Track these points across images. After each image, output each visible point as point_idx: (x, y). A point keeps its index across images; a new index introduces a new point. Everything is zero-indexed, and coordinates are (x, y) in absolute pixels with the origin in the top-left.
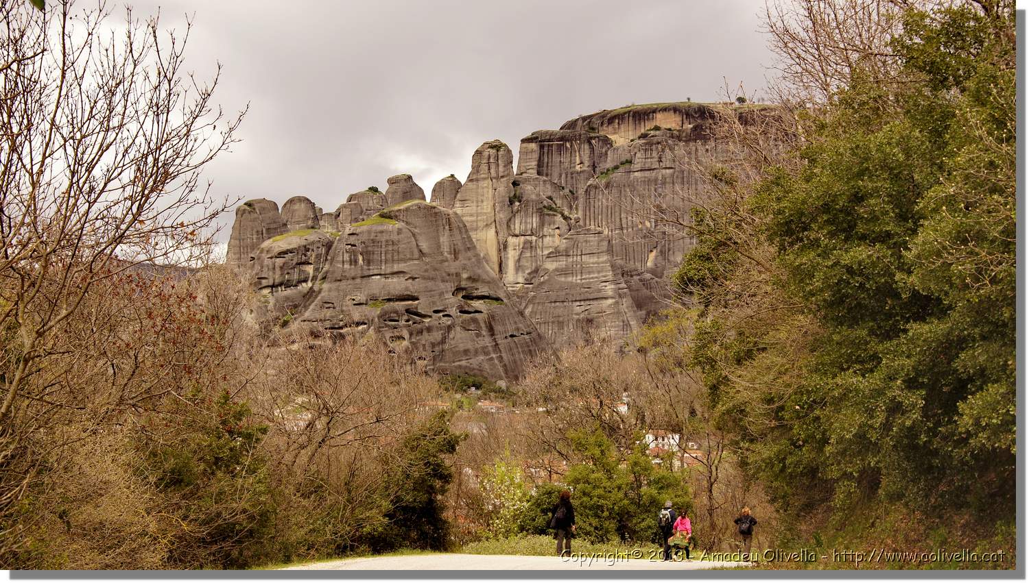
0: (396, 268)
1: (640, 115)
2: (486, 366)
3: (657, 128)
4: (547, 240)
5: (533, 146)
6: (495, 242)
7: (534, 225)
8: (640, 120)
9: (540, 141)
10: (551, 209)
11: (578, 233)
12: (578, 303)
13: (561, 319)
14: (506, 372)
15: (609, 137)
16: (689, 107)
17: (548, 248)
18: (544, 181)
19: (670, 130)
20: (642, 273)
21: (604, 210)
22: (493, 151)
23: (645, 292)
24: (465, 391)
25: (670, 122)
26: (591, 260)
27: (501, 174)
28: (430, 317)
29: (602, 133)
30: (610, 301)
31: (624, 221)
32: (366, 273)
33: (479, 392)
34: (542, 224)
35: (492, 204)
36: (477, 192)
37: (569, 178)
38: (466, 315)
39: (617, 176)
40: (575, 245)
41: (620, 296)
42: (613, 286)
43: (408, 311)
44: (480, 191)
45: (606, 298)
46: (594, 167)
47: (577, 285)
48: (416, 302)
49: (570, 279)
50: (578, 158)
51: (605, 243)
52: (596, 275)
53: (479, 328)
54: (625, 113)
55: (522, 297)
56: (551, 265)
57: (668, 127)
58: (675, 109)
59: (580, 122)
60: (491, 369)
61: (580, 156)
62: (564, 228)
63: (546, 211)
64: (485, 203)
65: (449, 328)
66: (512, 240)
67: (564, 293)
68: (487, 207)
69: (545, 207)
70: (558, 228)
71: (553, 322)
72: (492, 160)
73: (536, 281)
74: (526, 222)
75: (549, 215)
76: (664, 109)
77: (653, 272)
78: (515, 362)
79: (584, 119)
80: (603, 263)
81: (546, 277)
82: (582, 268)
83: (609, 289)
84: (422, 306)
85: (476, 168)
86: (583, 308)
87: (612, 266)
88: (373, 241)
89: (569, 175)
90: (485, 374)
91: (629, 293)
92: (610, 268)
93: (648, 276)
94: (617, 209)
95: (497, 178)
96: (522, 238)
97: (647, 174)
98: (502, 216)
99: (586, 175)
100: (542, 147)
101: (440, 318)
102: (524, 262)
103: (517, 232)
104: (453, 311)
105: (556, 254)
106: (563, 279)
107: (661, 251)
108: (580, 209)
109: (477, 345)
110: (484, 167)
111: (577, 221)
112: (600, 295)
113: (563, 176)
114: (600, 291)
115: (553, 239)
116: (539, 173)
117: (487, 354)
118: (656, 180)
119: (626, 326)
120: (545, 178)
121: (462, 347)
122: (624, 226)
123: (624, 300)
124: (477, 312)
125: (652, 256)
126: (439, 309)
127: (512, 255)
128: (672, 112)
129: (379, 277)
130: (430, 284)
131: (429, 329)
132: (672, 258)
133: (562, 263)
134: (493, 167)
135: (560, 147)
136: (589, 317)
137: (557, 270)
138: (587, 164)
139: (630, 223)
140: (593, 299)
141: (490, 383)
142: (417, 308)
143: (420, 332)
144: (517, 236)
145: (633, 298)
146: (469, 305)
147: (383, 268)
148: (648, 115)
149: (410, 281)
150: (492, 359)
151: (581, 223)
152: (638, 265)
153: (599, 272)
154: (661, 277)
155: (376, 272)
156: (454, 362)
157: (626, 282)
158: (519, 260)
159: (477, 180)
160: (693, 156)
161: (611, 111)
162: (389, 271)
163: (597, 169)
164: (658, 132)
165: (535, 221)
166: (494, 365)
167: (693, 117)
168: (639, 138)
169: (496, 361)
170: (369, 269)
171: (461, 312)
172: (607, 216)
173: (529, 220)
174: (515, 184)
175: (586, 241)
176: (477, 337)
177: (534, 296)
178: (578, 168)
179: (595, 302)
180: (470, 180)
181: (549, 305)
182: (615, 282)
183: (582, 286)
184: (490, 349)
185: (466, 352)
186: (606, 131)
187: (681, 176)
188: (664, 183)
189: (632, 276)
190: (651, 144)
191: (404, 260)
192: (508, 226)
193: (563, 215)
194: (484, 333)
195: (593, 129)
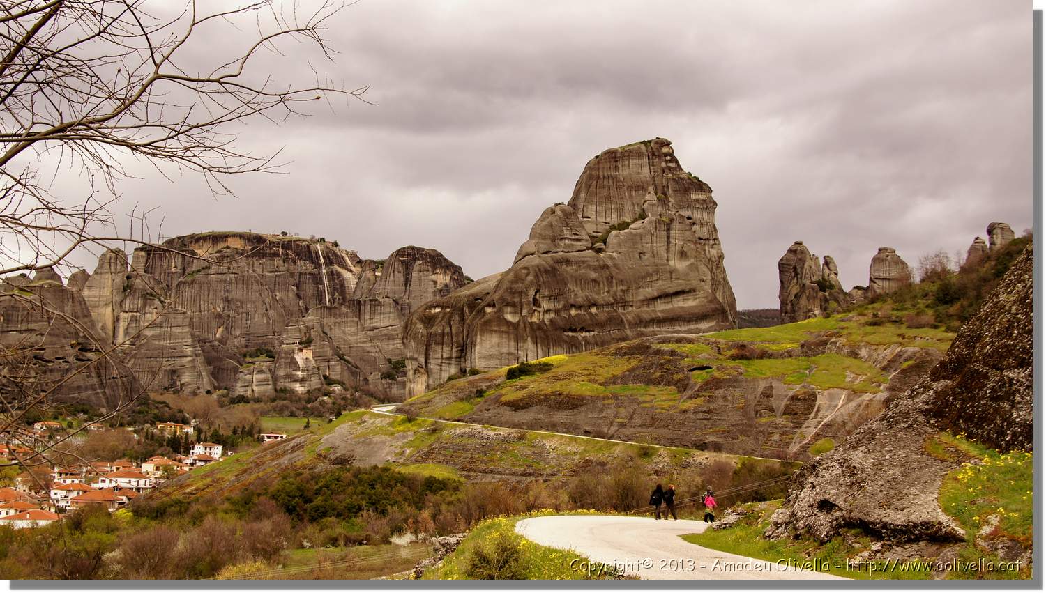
0: (30, 326)
1: (217, 238)
2: (93, 398)
3: (228, 247)
4: (148, 316)
5: (143, 253)
6: (111, 315)
7: (139, 305)
8: (217, 243)
9: (148, 251)
10: (151, 295)
11: (169, 312)
12: (167, 359)
13: (154, 369)
14: (108, 403)
15: (196, 251)
16: (250, 235)
17: (148, 321)
18: (149, 277)
19: (236, 249)
20: (212, 341)
21: (189, 299)
22: (113, 255)
23: (214, 353)
24: (75, 415)
25: (237, 244)
26: (178, 331)
27: (118, 271)
28: (53, 362)
29: (191, 248)
30: (189, 359)
31: (202, 306)
32: (5, 329)
33: (86, 416)
34: (145, 305)
35: (111, 289)
36: (100, 282)
37: (166, 277)
38: (80, 363)
39: (200, 276)
40: (167, 320)
41: (196, 356)
42: (191, 349)
43: (36, 357)
44: (103, 280)
45: (186, 357)
46: (184, 270)
47: (167, 347)
48: (43, 351)
49: (162, 343)
50: (173, 264)
51: (188, 320)
52: (180, 341)
53: (90, 372)
54: (207, 236)
55: (128, 354)
56: (149, 333)
57: (236, 247)
58: (241, 236)
59: (176, 240)
60: (97, 401)
61: (175, 262)
62: (160, 308)
63: (148, 296)
64: (106, 289)
65: (67, 371)
66: (123, 315)
67: (156, 352)
68: (107, 292)
69: (147, 294)
70: (156, 308)
71: (148, 371)
72: (112, 261)
73: (138, 343)
74: (133, 303)
75: (150, 299)
76: (234, 235)
77: (220, 341)
78: (115, 396)
79: (179, 238)
80: (185, 333)
81: (145, 341)
82: (171, 335)
83: (189, 350)
84: (47, 354)
85: (101, 266)
86: (170, 363)
87: (192, 336)
88: (13, 307)
89: (167, 274)
90: (91, 403)
91: (202, 354)
92: (190, 336)
93: (216, 343)
94: (198, 298)
95: (115, 273)
96: (130, 314)
97: (220, 276)
98: (117, 299)
99: (178, 275)
100: (149, 255)
101: (60, 363)
102: (130, 330)
103: (127, 310)
104: (71, 359)
105: (153, 325)
106: (157, 343)
107: (226, 328)
108: (173, 295)
109: (87, 383)
110: (107, 265)
111: (170, 304)
112: (182, 354)
113: (163, 275)
114: (182, 351)
115: (151, 316)
116: (145, 272)
117: (94, 389)
118: (225, 281)
119: (199, 376)
120: (149, 275)
121: (75, 384)
122: (202, 309)
123: (199, 358)
124: (89, 360)
125: (220, 330)
126: (61, 357)
127: (122, 325)
128: (238, 238)
129: (15, 332)
130: (54, 339)
131: (51, 371)
132: (233, 333)
133: (157, 331)
134: (113, 265)
135: (161, 256)
136: (174, 368)
137: (153, 336)
138: (179, 268)
139: (206, 308)
140: (177, 357)
141: (95, 410)
142: (43, 356)
143: (45, 372)
144: (127, 312)
145: (204, 357)
146: (83, 355)
147: (19, 326)
148: (222, 238)
149: (40, 336)
150: (98, 393)
151: (173, 306)
152: (210, 336)
153: (182, 339)
154: (225, 345)
155: (13, 329)
156: (69, 394)
157: (201, 347)
158: (127, 329)
159: (101, 273)
160: (251, 267)
161: (197, 235)
162: (23, 328)
163: (186, 272)
164: (228, 250)
165: (140, 303)
166: (99, 398)
167: (252, 242)
168: (216, 252)
169: (101, 395)
170: (8, 327)
171: (76, 360)
172: (191, 302)
173: (136, 302)
174: (128, 278)
175: (175, 318)
176: (88, 377)
177: (136, 353)
178: (173, 270)
179: (178, 359)
180: (96, 273)
181: (146, 360)
182: (194, 346)
183: (170, 348)
184: (97, 386)
185: (79, 388)
186: (192, 247)
187: (242, 279)
188: (231, 283)
189: (205, 343)
190: (223, 257)
191: (36, 322)
192: (121, 306)
193: (160, 300)
194: (93, 375)
195: (185, 245)
